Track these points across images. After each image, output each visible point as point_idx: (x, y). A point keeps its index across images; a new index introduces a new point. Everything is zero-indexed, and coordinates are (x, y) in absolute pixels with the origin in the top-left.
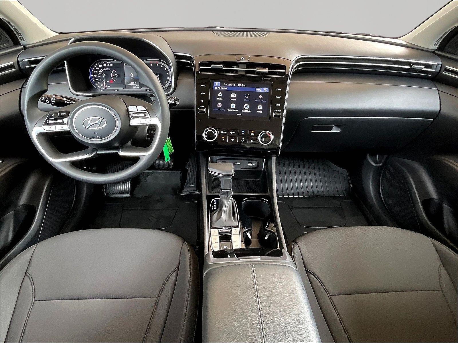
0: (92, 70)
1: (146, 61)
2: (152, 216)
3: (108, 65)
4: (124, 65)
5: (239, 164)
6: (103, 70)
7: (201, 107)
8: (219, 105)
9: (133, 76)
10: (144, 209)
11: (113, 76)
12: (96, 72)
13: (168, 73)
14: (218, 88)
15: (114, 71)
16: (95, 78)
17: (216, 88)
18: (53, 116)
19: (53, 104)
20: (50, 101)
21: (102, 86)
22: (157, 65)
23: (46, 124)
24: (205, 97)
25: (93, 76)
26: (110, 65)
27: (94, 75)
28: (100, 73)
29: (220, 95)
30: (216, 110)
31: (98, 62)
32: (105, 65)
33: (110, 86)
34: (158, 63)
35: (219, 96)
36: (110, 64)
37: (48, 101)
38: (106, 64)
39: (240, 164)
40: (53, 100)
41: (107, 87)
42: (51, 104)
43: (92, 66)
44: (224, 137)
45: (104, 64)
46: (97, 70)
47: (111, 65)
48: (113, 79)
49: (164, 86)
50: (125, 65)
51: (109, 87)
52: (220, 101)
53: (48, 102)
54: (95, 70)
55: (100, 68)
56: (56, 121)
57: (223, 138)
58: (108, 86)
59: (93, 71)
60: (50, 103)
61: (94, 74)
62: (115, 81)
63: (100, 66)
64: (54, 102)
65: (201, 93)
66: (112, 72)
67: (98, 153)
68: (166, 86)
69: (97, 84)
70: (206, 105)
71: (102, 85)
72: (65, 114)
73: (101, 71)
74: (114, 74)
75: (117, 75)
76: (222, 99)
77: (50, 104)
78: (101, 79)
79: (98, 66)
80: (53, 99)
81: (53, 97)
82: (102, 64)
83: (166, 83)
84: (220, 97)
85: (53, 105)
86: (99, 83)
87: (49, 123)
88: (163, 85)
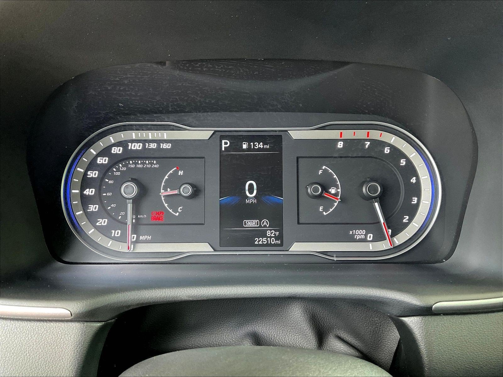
0: (79, 169)
3: (153, 146)
4: (221, 145)
6: (125, 169)
9: (255, 192)
11: (169, 192)
12: (93, 174)
13: (414, 180)
15: (176, 172)
16: (85, 201)
21: (113, 239)
22: (368, 143)
25: (77, 191)
27: (82, 189)
28: (112, 182)
31: (112, 132)
34: (368, 137)
38: (145, 141)
41: (137, 241)
43: (81, 150)
45: (133, 141)
46: (100, 167)
47: (166, 146)
48: (166, 206)
49: (393, 236)
50: (224, 146)
51: (145, 241)
54: (92, 166)
55: (116, 160)
58: (141, 239)
59: (82, 171)
61: (86, 183)
62: (176, 215)
63: (117, 150)
66: (166, 178)
69: (95, 227)
71: (117, 233)
73: (118, 170)
74: (174, 183)
75: (187, 190)
78: (115, 206)
79: (105, 152)
82: (124, 144)
83: (405, 222)
86: (103, 222)
88: (391, 230)
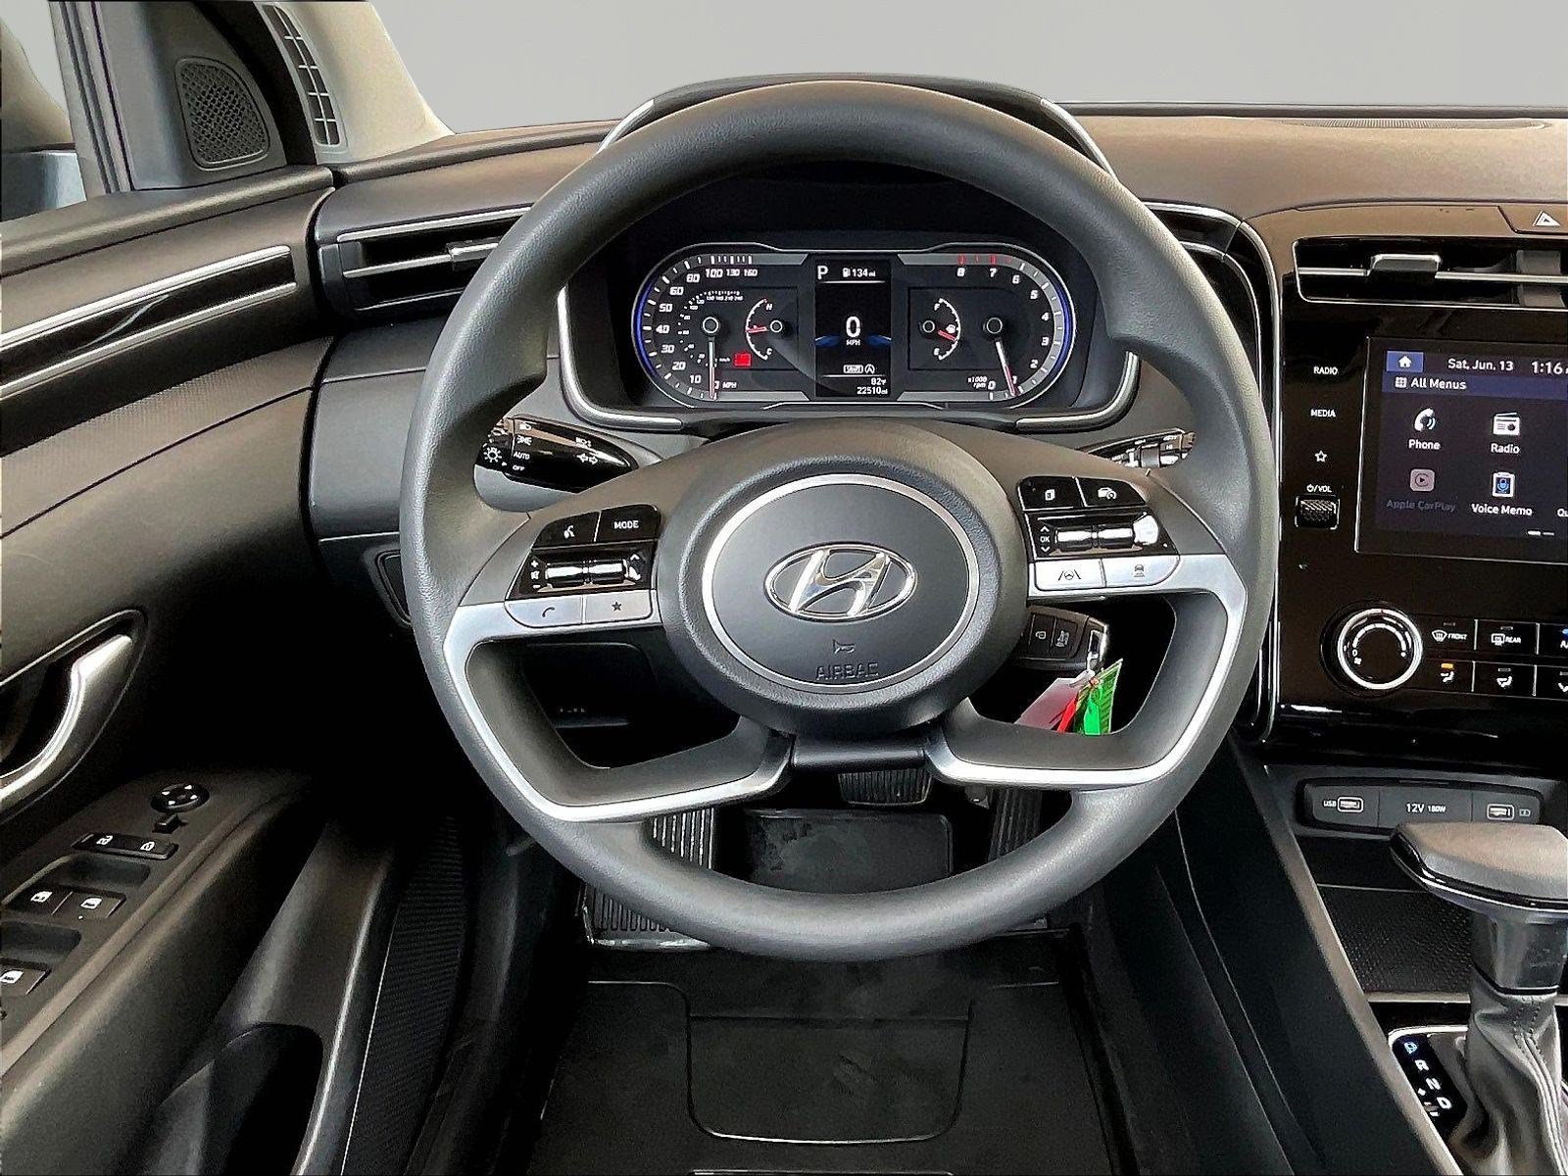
0: (650, 301)
1: (933, 252)
2: (850, 1062)
3: (735, 273)
4: (817, 272)
5: (1434, 809)
6: (702, 302)
7: (1311, 488)
8: (1422, 480)
9: (858, 331)
10: (798, 1021)
11: (756, 329)
12: (666, 308)
13: (1046, 317)
14: (1415, 382)
15: (764, 306)
16: (659, 340)
17: (1401, 383)
18: (566, 535)
19: (516, 468)
20: (506, 454)
21: (694, 385)
22: (994, 271)
23: (525, 588)
24: (1338, 437)
25: (649, 328)
26: (742, 272)
27: (654, 326)
28: (687, 318)
29: (1425, 420)
30: (1401, 505)
31: (686, 255)
32: (715, 274)
33: (734, 385)
34: (994, 263)
35: (1419, 426)
36: (742, 267)
37: (494, 450)
38: (726, 267)
39: (1443, 809)
40: (522, 447)
41: (722, 389)
42: (507, 470)
43: (651, 277)
44: (1451, 666)
45: (712, 267)
46: (673, 299)
47: (752, 273)
48: (752, 346)
49: (1018, 384)
50: (820, 273)
51: (730, 389)
52: (1423, 459)
53: (493, 455)
54: (665, 297)
55: (692, 290)
56: (585, 570)
57: (1448, 671)
58: (725, 385)
59: (654, 303)
60: (500, 461)
61: (658, 318)
62: (766, 358)
63: (693, 278)
64: (527, 457)
65: (1313, 413)
66: (752, 312)
67: (796, 761)
68: (1035, 381)
69: (673, 372)
70: (1340, 479)
71: (696, 379)
72: (634, 524)
73: (695, 304)
74: (761, 318)
75: (776, 327)
76: (1437, 446)
77: (503, 469)
78: (691, 346)
79: (679, 280)
80: (522, 440)
81: (523, 426)
82: (701, 270)
83: (1033, 366)
84: (1424, 436)
85: (517, 477)
86: (680, 366)
87: (543, 581)
88: (1015, 378)
